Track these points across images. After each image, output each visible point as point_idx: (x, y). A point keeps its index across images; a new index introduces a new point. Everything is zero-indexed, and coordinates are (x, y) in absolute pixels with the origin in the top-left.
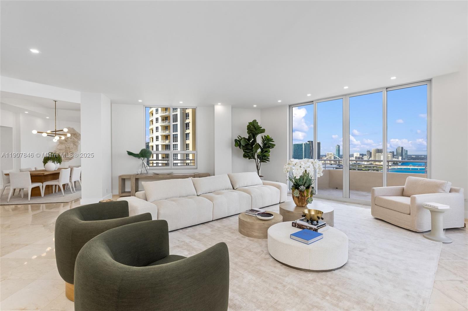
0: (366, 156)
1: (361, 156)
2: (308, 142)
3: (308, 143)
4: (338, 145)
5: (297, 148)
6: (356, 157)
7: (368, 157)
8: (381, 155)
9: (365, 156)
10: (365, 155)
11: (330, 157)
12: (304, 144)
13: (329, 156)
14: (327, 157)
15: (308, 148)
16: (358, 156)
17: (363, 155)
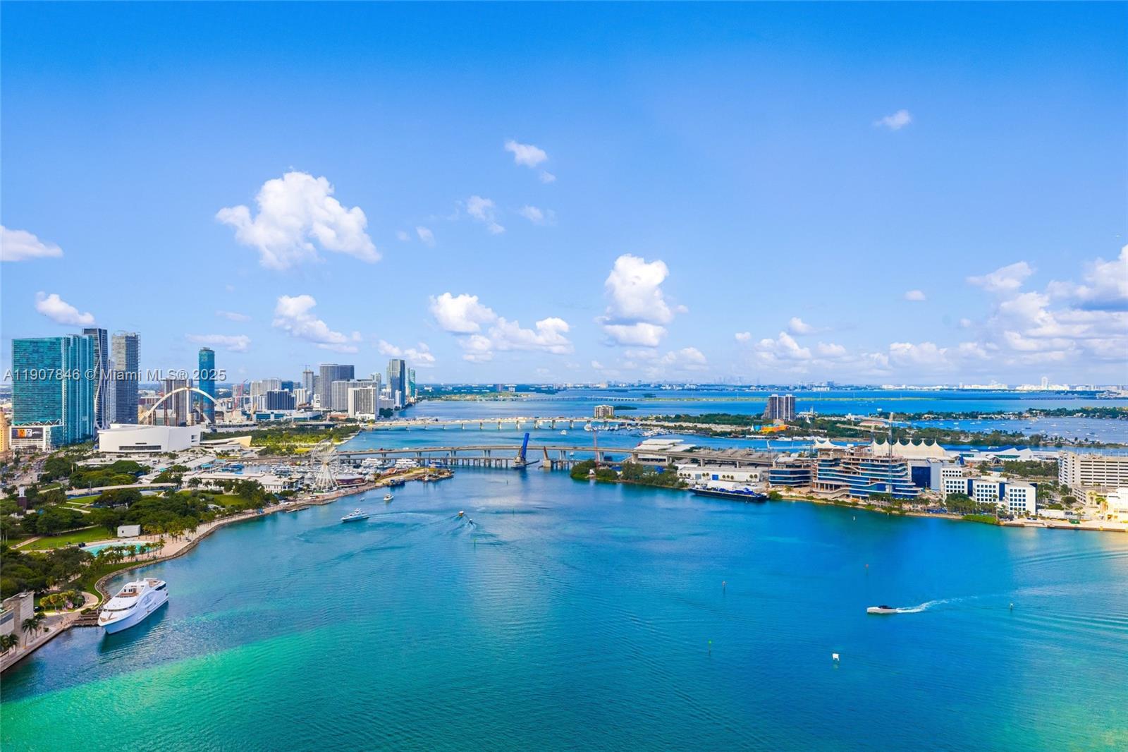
0: (301, 390)
1: (287, 390)
2: (87, 331)
3: (86, 337)
4: (206, 350)
5: (36, 355)
6: (268, 393)
7: (306, 391)
8: (348, 387)
9: (298, 390)
10: (299, 386)
11: (177, 394)
12: (69, 339)
13: (174, 392)
14: (166, 396)
15: (85, 358)
16: (277, 390)
17: (289, 385)
